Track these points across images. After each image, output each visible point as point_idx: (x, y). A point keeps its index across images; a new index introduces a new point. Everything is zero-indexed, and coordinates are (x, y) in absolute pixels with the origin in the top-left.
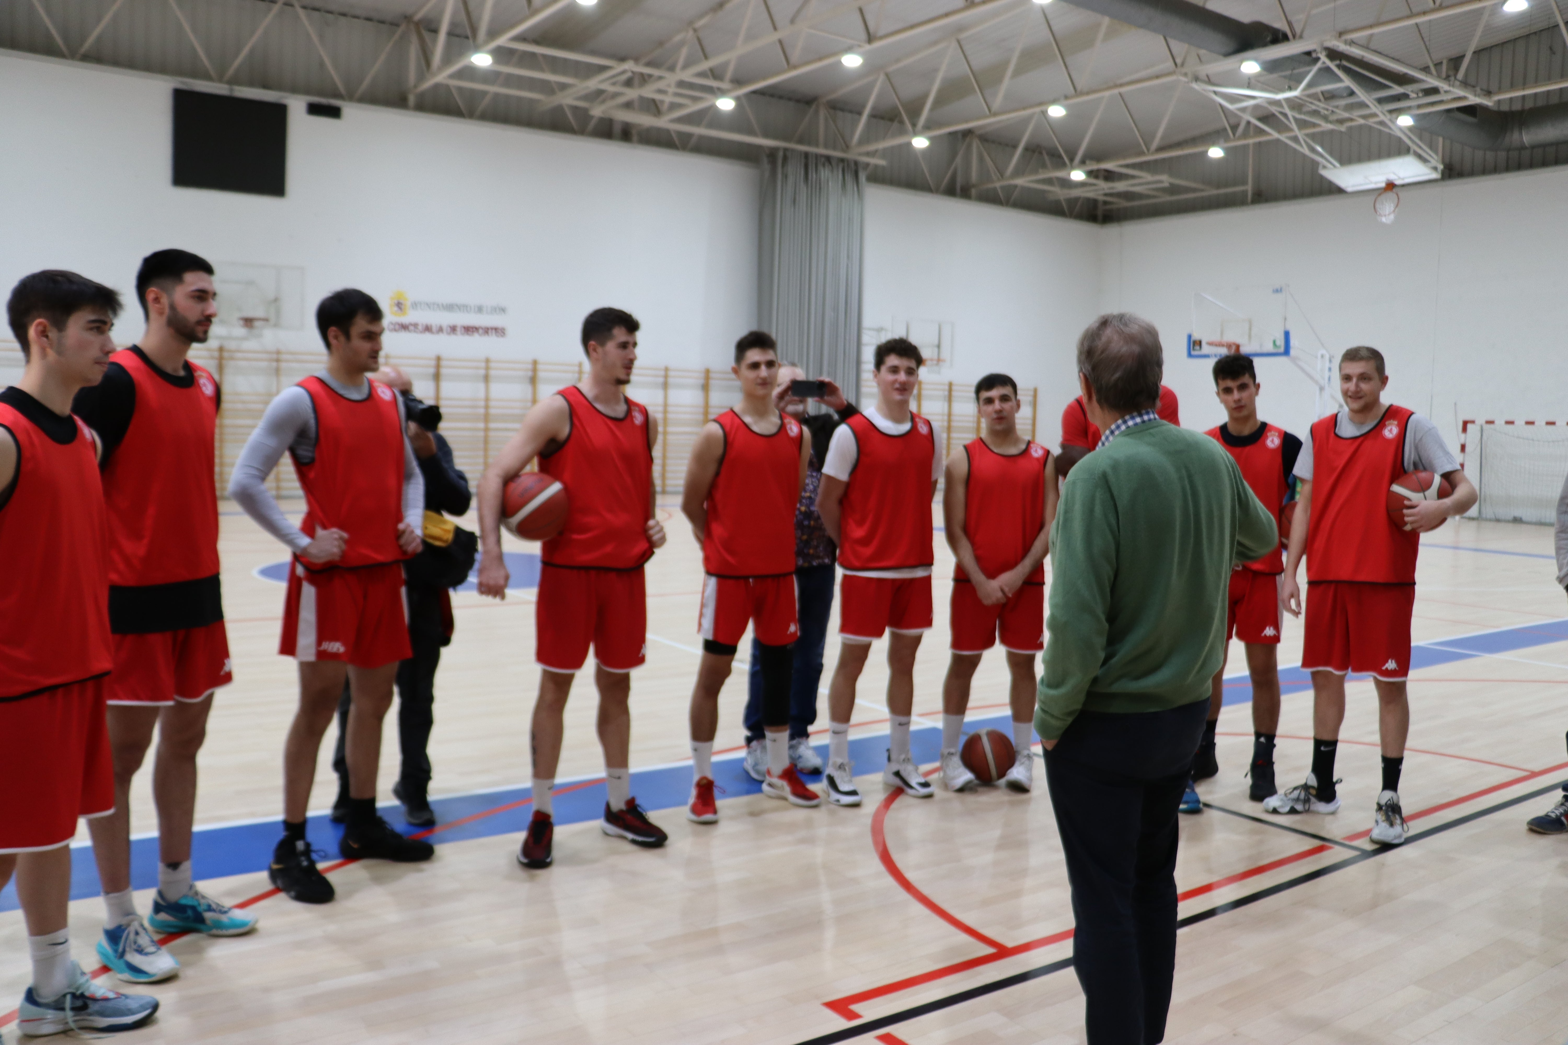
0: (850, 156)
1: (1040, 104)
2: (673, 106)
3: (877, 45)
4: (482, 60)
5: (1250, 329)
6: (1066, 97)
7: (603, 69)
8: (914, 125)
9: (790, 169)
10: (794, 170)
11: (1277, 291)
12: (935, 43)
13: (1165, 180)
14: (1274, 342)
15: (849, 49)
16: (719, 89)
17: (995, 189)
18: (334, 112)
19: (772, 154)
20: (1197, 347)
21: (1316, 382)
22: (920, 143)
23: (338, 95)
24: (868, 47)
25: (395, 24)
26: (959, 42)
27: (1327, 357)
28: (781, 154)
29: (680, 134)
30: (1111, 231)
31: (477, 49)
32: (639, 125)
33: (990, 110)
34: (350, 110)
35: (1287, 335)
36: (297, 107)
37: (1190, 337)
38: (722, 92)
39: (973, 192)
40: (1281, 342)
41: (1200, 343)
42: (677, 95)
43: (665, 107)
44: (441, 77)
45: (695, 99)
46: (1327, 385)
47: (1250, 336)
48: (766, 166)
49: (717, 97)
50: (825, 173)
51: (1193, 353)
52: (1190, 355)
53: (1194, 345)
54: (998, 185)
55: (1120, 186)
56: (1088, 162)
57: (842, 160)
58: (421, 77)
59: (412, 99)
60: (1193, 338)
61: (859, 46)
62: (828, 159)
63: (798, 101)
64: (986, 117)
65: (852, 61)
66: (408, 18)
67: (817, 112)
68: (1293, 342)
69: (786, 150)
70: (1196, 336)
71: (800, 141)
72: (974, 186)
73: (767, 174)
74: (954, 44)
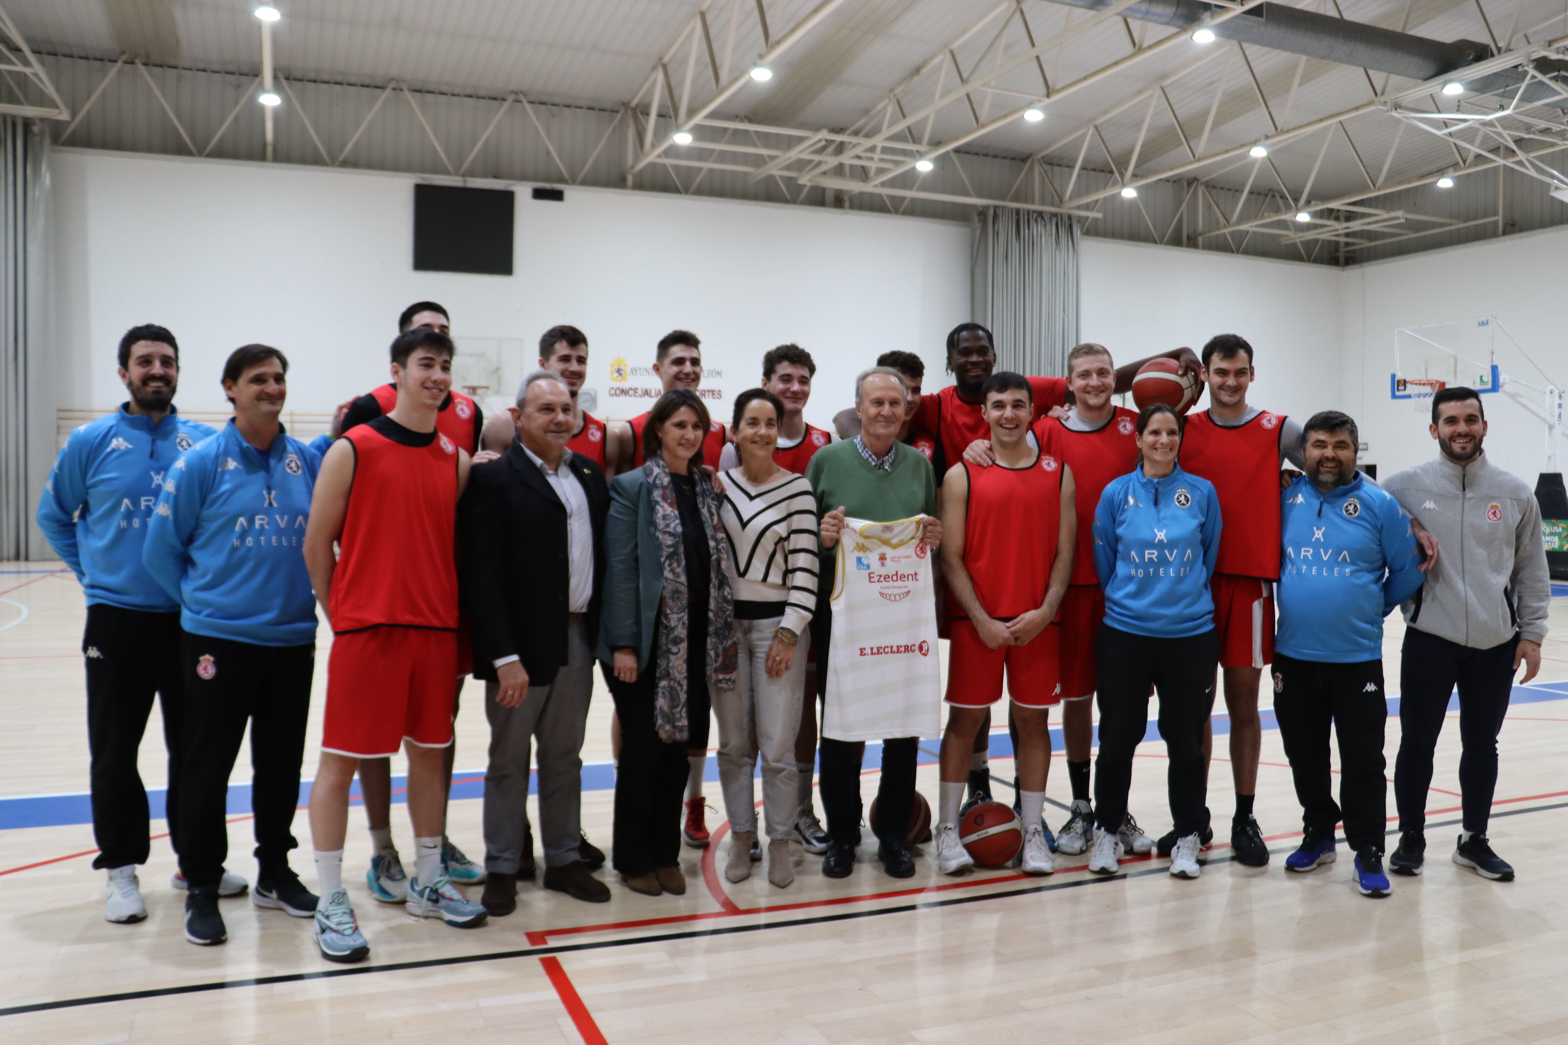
0: (1064, 210)
1: (1243, 146)
2: (880, 171)
3: (1055, 98)
4: (683, 139)
5: (1456, 365)
6: (1267, 137)
7: (801, 139)
8: (1122, 175)
9: (1001, 226)
10: (1005, 227)
11: (1483, 324)
12: (1140, 92)
13: (1401, 215)
14: (1481, 377)
15: (1030, 105)
16: (918, 152)
17: (1224, 235)
18: (557, 196)
19: (982, 213)
20: (1402, 388)
21: (1544, 420)
22: (1129, 193)
23: (562, 180)
24: (1047, 101)
25: (614, 111)
26: (1162, 89)
27: (1556, 392)
28: (991, 211)
29: (893, 198)
30: (1353, 273)
31: (678, 128)
32: (850, 191)
33: (1194, 156)
34: (571, 193)
35: (1494, 369)
36: (523, 193)
37: (1393, 376)
38: (920, 155)
39: (1200, 239)
40: (1488, 378)
41: (1405, 383)
42: (882, 160)
43: (872, 172)
44: (652, 157)
45: (897, 163)
46: (1557, 423)
47: (1455, 373)
48: (978, 225)
49: (917, 160)
50: (1037, 229)
51: (1397, 393)
52: (1394, 396)
53: (1398, 386)
54: (1226, 231)
55: (1356, 226)
56: (1313, 203)
57: (1055, 215)
58: (637, 160)
59: (630, 180)
60: (1397, 378)
61: (1039, 101)
62: (1040, 214)
63: (1013, 159)
64: (1191, 163)
65: (1034, 116)
66: (626, 105)
67: (1031, 168)
68: (1503, 378)
69: (996, 208)
70: (1400, 376)
71: (1016, 199)
72: (1200, 234)
73: (978, 232)
74: (1159, 92)
